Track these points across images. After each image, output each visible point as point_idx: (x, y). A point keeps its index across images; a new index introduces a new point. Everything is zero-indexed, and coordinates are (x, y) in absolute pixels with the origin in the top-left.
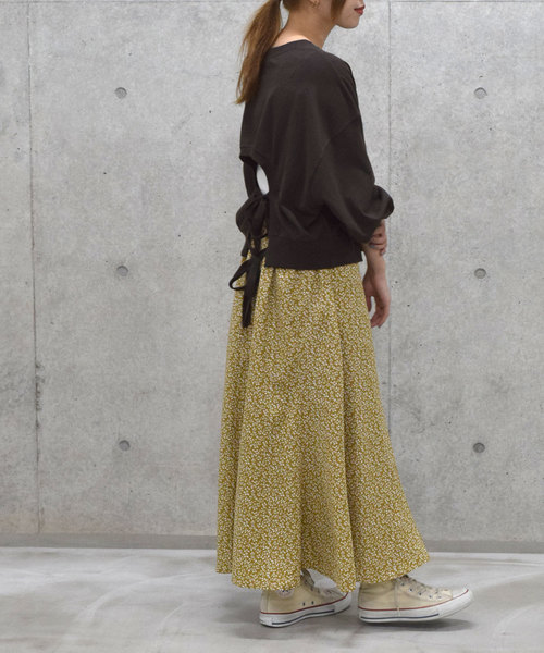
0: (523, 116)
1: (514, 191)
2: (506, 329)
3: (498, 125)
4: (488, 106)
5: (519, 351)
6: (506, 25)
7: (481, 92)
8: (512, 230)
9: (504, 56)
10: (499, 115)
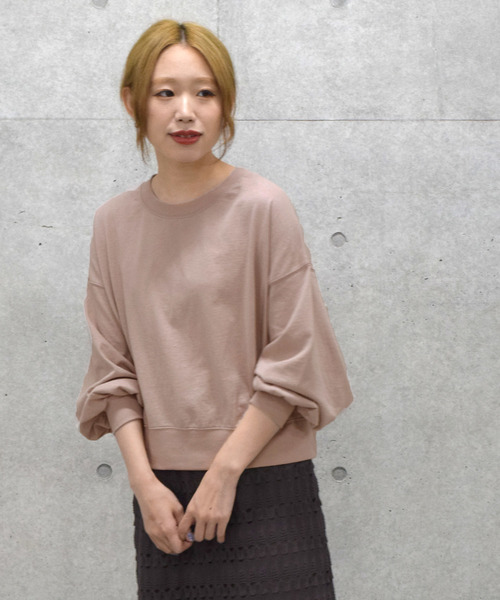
0: (394, 270)
1: (382, 366)
2: (372, 546)
3: (362, 281)
4: (348, 255)
5: (389, 574)
6: (371, 150)
7: (338, 238)
8: (380, 418)
9: (369, 192)
10: (362, 268)
